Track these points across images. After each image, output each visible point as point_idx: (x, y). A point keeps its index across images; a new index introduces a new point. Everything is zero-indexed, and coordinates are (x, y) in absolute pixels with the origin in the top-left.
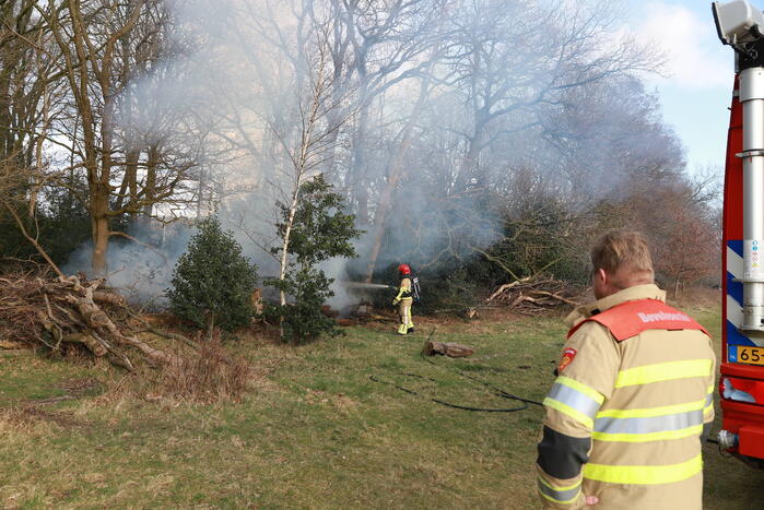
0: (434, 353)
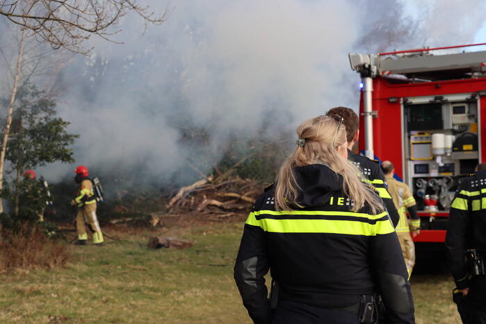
0: (159, 246)
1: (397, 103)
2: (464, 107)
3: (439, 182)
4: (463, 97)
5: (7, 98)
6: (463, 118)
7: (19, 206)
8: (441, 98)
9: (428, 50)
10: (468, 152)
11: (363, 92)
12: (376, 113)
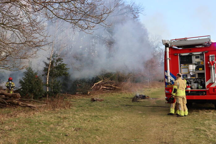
0: (94, 101)
1: (177, 55)
2: (199, 56)
3: (191, 80)
4: (199, 53)
5: (49, 58)
6: (199, 60)
7: (53, 89)
8: (192, 53)
9: (187, 38)
10: (201, 71)
11: (166, 52)
12: (170, 59)
